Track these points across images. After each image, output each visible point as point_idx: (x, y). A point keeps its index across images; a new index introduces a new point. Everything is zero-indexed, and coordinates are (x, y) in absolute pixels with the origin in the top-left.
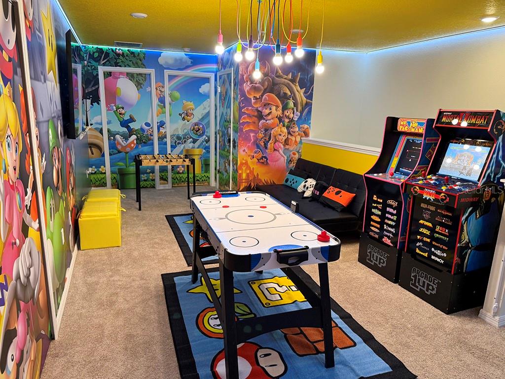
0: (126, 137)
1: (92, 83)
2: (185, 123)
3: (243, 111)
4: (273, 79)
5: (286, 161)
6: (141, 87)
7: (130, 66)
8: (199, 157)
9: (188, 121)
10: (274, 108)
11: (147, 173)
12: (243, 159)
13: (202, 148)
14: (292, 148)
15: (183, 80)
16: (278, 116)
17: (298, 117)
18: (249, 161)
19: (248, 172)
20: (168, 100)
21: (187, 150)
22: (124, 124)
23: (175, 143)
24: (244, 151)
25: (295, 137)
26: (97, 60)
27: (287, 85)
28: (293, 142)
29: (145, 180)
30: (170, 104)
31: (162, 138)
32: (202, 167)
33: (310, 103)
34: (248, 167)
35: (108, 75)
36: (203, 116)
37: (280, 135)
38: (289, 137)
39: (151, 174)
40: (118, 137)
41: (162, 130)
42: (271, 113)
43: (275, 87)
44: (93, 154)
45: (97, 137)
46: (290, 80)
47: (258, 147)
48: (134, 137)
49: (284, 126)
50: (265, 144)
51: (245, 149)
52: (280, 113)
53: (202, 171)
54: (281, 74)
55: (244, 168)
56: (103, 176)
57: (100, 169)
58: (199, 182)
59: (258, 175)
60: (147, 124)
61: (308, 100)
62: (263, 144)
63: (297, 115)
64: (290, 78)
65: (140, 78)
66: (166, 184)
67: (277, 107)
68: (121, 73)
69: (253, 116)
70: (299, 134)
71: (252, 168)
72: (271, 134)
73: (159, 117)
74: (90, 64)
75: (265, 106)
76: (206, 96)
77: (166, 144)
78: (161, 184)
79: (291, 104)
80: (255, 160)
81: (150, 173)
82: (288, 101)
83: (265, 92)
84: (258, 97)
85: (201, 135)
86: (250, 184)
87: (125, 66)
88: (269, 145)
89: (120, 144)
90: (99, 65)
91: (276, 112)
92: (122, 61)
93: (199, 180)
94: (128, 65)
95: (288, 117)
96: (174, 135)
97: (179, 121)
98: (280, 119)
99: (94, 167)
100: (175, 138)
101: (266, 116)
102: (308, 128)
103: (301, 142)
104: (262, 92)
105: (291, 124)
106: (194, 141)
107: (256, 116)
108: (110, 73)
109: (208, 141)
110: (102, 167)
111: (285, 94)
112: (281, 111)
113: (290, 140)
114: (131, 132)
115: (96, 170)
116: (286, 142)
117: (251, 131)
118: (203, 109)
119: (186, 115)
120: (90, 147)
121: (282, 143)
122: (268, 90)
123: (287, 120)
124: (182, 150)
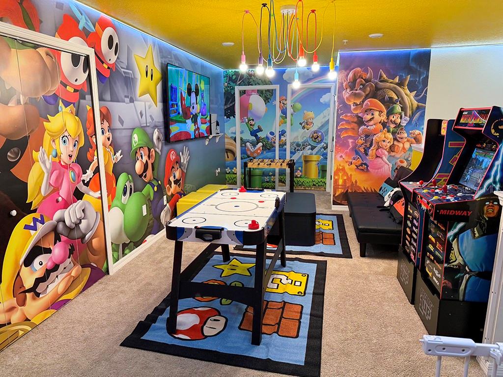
0: (254, 145)
1: (231, 100)
2: (305, 131)
3: (341, 117)
4: (376, 84)
5: (391, 169)
6: (269, 102)
7: (259, 84)
8: (317, 163)
9: (308, 130)
10: (377, 114)
11: (270, 176)
12: (340, 165)
13: (320, 155)
14: (399, 155)
15: (305, 92)
16: (382, 121)
17: (406, 122)
18: (347, 167)
19: (345, 178)
20: (289, 111)
21: (305, 157)
22: (254, 133)
23: (295, 150)
24: (341, 156)
25: (403, 144)
26: (235, 82)
27: (393, 89)
28: (400, 149)
29: (267, 182)
30: (292, 114)
31: (282, 145)
32: (319, 173)
33: (422, 106)
34: (345, 173)
35: (243, 93)
36: (322, 124)
37: (384, 141)
38: (396, 143)
39: (273, 177)
40: (248, 144)
41: (283, 138)
42: (373, 118)
43: (378, 92)
44: (228, 157)
45: (231, 144)
46: (397, 84)
47: (357, 153)
48: (260, 144)
49: (389, 131)
50: (365, 151)
51: (343, 155)
52: (384, 118)
53: (319, 176)
54: (386, 78)
55: (341, 174)
56: (234, 176)
57: (233, 170)
58: (315, 187)
59: (356, 182)
60: (272, 133)
61: (420, 104)
62: (363, 150)
63: (405, 120)
64: (397, 81)
65: (268, 93)
66: (284, 186)
67: (381, 112)
68: (253, 91)
69: (352, 122)
70: (408, 141)
71: (349, 174)
72: (372, 140)
73: (281, 127)
74: (229, 85)
75: (366, 111)
76: (327, 105)
77: (285, 150)
78: (279, 186)
79: (398, 108)
80: (353, 166)
81: (272, 175)
82: (395, 105)
83: (367, 97)
84: (359, 104)
85: (319, 143)
86: (347, 190)
87: (256, 85)
88: (370, 152)
89: (250, 151)
90: (236, 85)
91: (379, 117)
92: (253, 80)
93: (315, 185)
94: (258, 83)
95: (394, 122)
96: (294, 142)
97: (299, 129)
98: (384, 125)
99: (228, 168)
100: (294, 145)
101: (367, 122)
102: (420, 134)
103: (410, 149)
104: (364, 97)
105: (397, 130)
106: (313, 148)
107: (355, 123)
108: (245, 91)
109: (326, 148)
110: (235, 168)
111: (391, 98)
112: (385, 116)
113: (396, 147)
114: (258, 140)
115: (230, 171)
116: (392, 149)
117: (350, 137)
118: (323, 118)
119: (305, 124)
120: (227, 152)
121: (386, 150)
122: (370, 95)
123: (392, 126)
124: (301, 156)
